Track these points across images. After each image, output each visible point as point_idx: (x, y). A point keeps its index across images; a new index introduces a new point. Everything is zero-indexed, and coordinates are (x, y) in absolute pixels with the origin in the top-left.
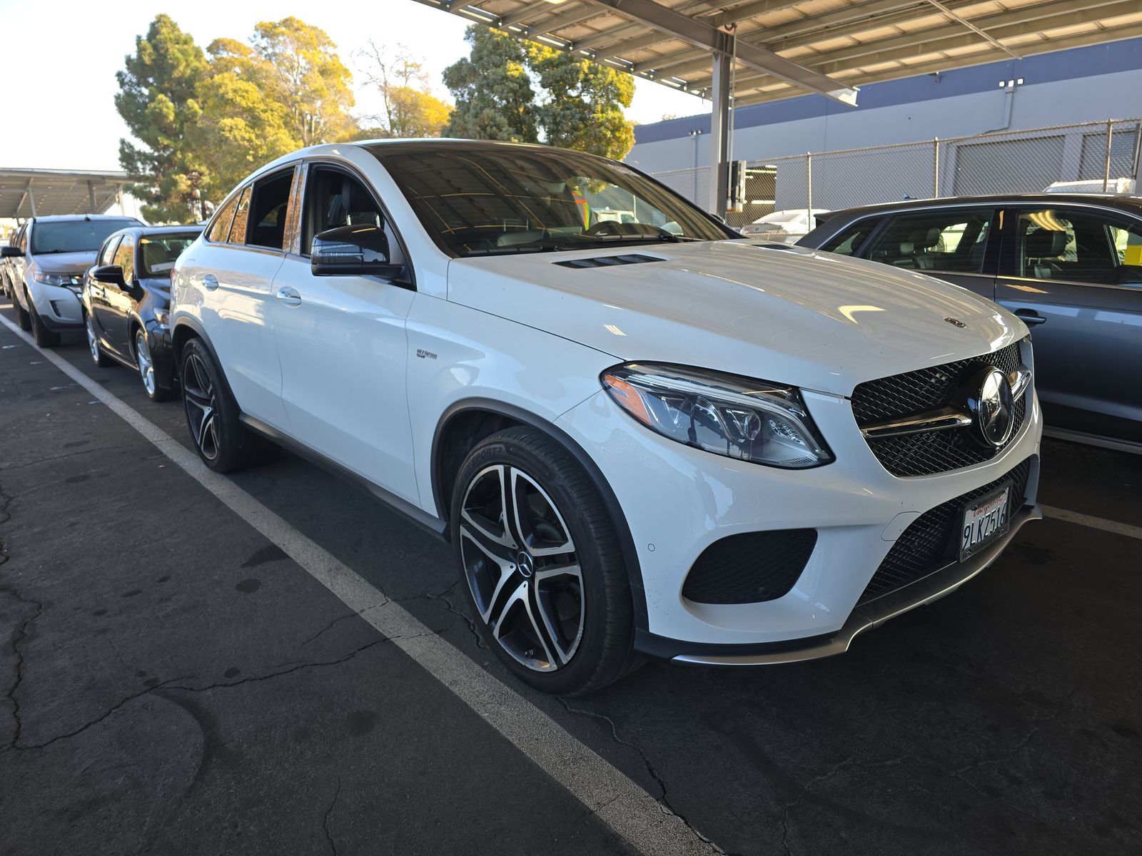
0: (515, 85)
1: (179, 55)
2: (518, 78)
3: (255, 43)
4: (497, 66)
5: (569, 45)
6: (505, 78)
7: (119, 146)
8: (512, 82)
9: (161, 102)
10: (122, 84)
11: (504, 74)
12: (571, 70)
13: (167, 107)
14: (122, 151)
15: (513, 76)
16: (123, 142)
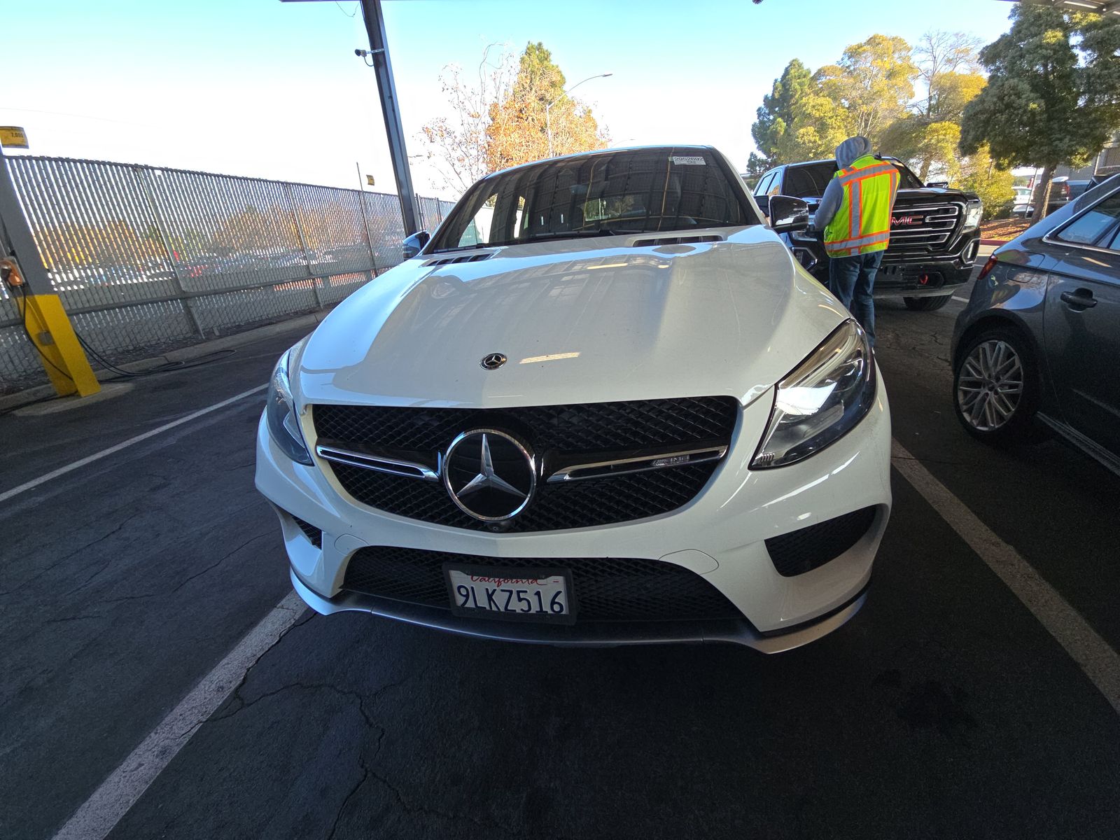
0: (1049, 51)
1: (798, 87)
2: (1054, 44)
3: (842, 65)
4: (1033, 36)
5: (1103, 7)
6: (1040, 46)
7: (749, 157)
8: (1047, 49)
9: (779, 123)
10: (759, 115)
11: (1039, 43)
12: (1114, 31)
13: (781, 127)
14: (750, 160)
15: (1048, 43)
16: (752, 154)
